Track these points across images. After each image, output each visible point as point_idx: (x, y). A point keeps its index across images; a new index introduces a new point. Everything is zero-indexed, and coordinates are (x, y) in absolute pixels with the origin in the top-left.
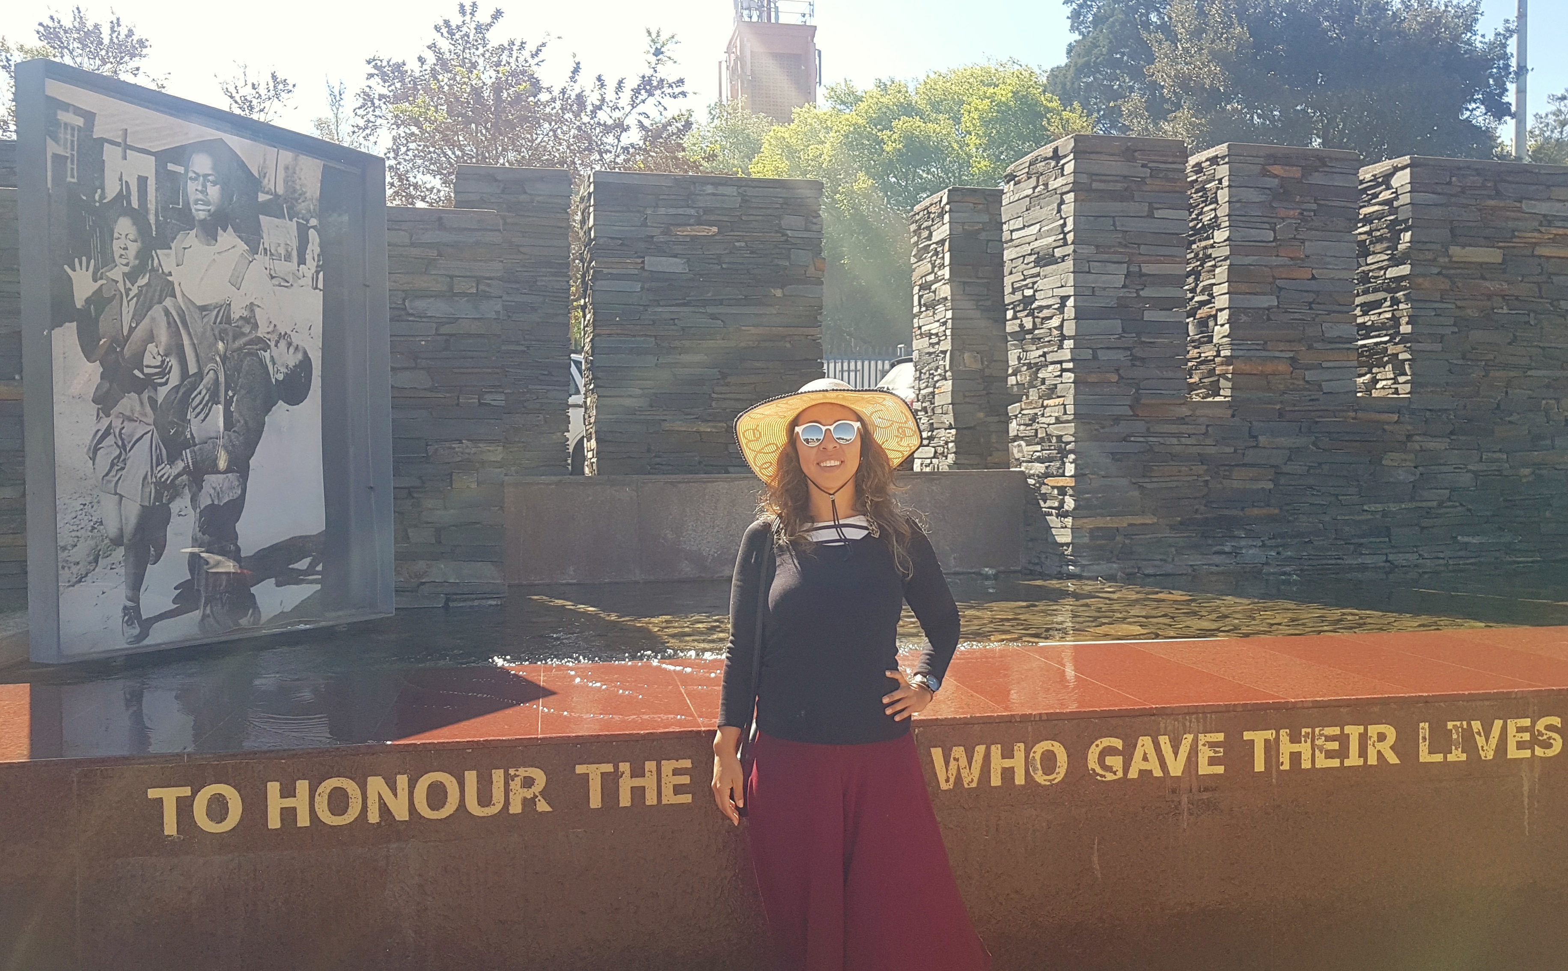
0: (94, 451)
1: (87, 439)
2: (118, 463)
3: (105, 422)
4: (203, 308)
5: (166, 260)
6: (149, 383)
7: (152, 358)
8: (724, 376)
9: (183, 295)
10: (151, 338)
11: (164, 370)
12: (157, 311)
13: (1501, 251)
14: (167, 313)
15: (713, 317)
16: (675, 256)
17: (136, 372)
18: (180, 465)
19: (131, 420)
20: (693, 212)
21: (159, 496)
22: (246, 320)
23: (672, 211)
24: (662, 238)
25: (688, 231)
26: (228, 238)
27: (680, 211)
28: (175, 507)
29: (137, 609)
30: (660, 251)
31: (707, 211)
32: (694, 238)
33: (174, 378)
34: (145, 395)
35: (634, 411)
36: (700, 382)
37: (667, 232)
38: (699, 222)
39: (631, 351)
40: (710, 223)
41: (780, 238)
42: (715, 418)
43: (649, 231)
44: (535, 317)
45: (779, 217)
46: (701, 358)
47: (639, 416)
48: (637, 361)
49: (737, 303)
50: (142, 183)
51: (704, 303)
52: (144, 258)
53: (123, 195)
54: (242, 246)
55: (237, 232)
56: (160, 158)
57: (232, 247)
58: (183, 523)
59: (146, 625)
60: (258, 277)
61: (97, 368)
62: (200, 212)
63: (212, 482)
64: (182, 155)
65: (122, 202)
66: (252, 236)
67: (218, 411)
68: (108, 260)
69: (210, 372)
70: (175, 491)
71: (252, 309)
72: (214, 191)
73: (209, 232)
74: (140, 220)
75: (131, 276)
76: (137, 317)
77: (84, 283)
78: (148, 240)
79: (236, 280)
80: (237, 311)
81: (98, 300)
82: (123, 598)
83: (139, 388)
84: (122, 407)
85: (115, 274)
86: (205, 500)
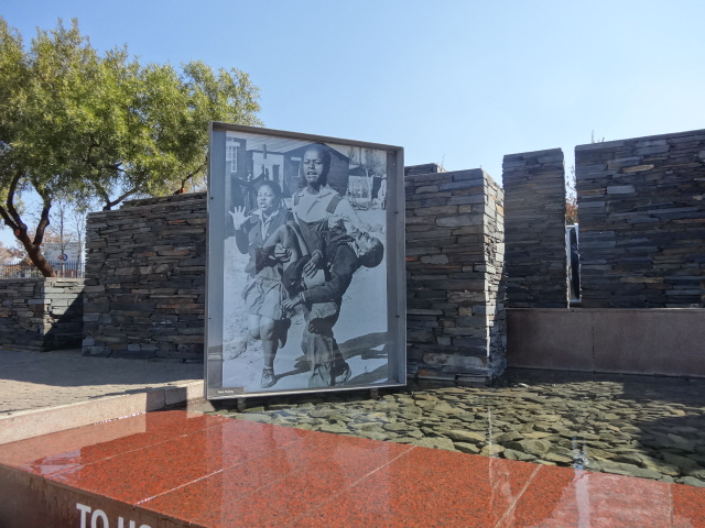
0: (246, 296)
1: (241, 289)
2: (260, 300)
3: (253, 281)
4: (311, 224)
5: (288, 203)
6: (278, 262)
7: (279, 250)
8: (661, 250)
9: (299, 219)
10: (279, 240)
11: (287, 255)
12: (283, 227)
14: (289, 228)
15: (652, 216)
16: (627, 184)
17: (271, 257)
18: (297, 300)
19: (267, 279)
20: (637, 158)
21: (284, 315)
22: (339, 228)
23: (623, 160)
24: (618, 175)
25: (634, 169)
26: (324, 190)
27: (629, 159)
28: (293, 320)
29: (272, 370)
30: (617, 182)
31: (645, 157)
32: (638, 173)
33: (293, 258)
34: (276, 268)
35: (601, 272)
36: (646, 254)
37: (621, 171)
38: (641, 163)
39: (599, 239)
40: (649, 163)
41: (698, 164)
42: (655, 275)
43: (609, 173)
44: (544, 225)
45: (697, 152)
46: (645, 240)
47: (605, 275)
48: (604, 244)
49: (668, 206)
50: (276, 168)
51: (646, 209)
52: (276, 203)
53: (264, 175)
54: (335, 193)
55: (332, 185)
56: (287, 155)
57: (328, 193)
58: (299, 328)
59: (276, 378)
60: (344, 207)
61: (247, 257)
62: (311, 179)
63: (316, 307)
64: (300, 152)
65: (263, 178)
66: (342, 188)
67: (321, 273)
68: (253, 206)
69: (316, 254)
70: (293, 311)
71: (341, 222)
72: (319, 168)
73: (316, 187)
74: (274, 186)
75: (268, 212)
76: (271, 231)
77: (239, 218)
78: (279, 194)
79: (331, 209)
80: (332, 224)
81: (248, 225)
82: (263, 364)
83: (272, 264)
84: (263, 273)
85: (258, 212)
86: (313, 315)
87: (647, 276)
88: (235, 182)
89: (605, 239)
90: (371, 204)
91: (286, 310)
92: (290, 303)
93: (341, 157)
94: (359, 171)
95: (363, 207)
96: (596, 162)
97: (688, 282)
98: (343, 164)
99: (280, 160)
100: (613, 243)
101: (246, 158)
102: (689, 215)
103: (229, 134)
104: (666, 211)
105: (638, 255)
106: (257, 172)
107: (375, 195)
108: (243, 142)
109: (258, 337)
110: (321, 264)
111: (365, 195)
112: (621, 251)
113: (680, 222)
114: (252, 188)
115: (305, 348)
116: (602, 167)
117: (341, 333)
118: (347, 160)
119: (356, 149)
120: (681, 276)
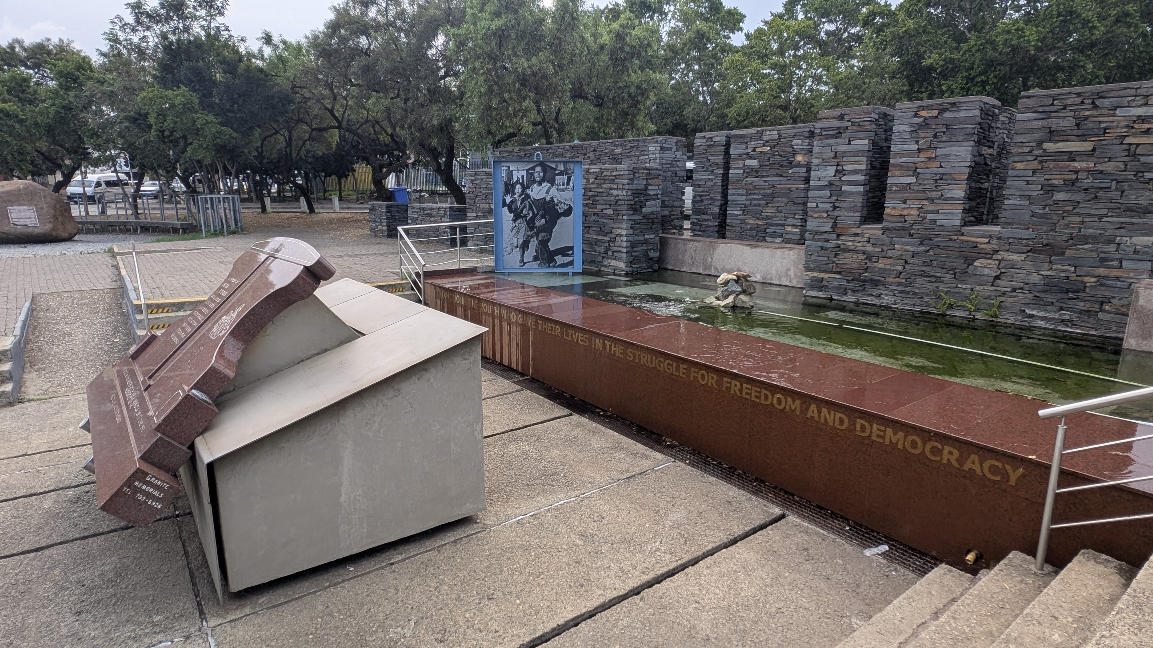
0: (512, 230)
1: (510, 228)
2: (518, 232)
3: (514, 225)
4: (538, 200)
5: (529, 191)
6: (525, 216)
7: (525, 211)
8: (767, 203)
9: (534, 198)
10: (525, 207)
11: (528, 214)
12: (526, 202)
13: (1093, 143)
14: (529, 202)
15: (765, 181)
16: (755, 159)
17: (521, 215)
18: (533, 232)
19: (520, 224)
20: (762, 142)
21: (527, 238)
22: (551, 201)
23: (756, 142)
24: (752, 153)
25: (760, 150)
26: (544, 184)
27: (758, 142)
29: (522, 260)
30: (751, 157)
31: (767, 142)
32: (761, 152)
33: (531, 215)
34: (524, 219)
35: (737, 215)
36: (759, 206)
37: (754, 150)
38: (764, 145)
39: (738, 195)
40: (767, 146)
41: (791, 149)
42: (763, 219)
43: (748, 151)
44: (712, 183)
45: (792, 141)
46: (760, 197)
47: (739, 218)
48: (740, 198)
49: (774, 176)
50: (523, 177)
51: (763, 177)
52: (523, 192)
53: (518, 180)
54: (549, 185)
55: (548, 182)
56: (527, 170)
57: (546, 185)
58: (534, 243)
59: (525, 263)
60: (554, 191)
61: (512, 215)
62: (538, 179)
63: (541, 235)
64: (533, 168)
65: (518, 182)
66: (552, 182)
67: (543, 220)
68: (514, 194)
69: (541, 212)
70: (532, 237)
71: (552, 198)
72: (542, 174)
73: (540, 183)
74: (522, 184)
75: (520, 196)
76: (521, 204)
77: (508, 199)
78: (524, 188)
79: (547, 192)
80: (548, 199)
81: (512, 202)
82: (519, 258)
83: (522, 217)
84: (518, 221)
85: (516, 196)
86: (540, 239)
87: (758, 219)
88: (506, 184)
89: (742, 195)
90: (566, 189)
91: (528, 236)
92: (529, 233)
93: (552, 168)
94: (561, 174)
95: (562, 190)
96: (742, 143)
97: (778, 225)
98: (553, 171)
99: (524, 173)
100: (744, 198)
101: (510, 174)
102: (782, 182)
103: (503, 164)
104: (772, 179)
105: (755, 206)
106: (515, 180)
107: (568, 184)
108: (509, 167)
109: (517, 247)
110: (543, 217)
111: (563, 185)
112: (748, 203)
113: (779, 186)
114: (513, 186)
115: (536, 251)
116: (744, 146)
117: (552, 246)
118: (555, 169)
119: (559, 164)
120: (775, 220)
